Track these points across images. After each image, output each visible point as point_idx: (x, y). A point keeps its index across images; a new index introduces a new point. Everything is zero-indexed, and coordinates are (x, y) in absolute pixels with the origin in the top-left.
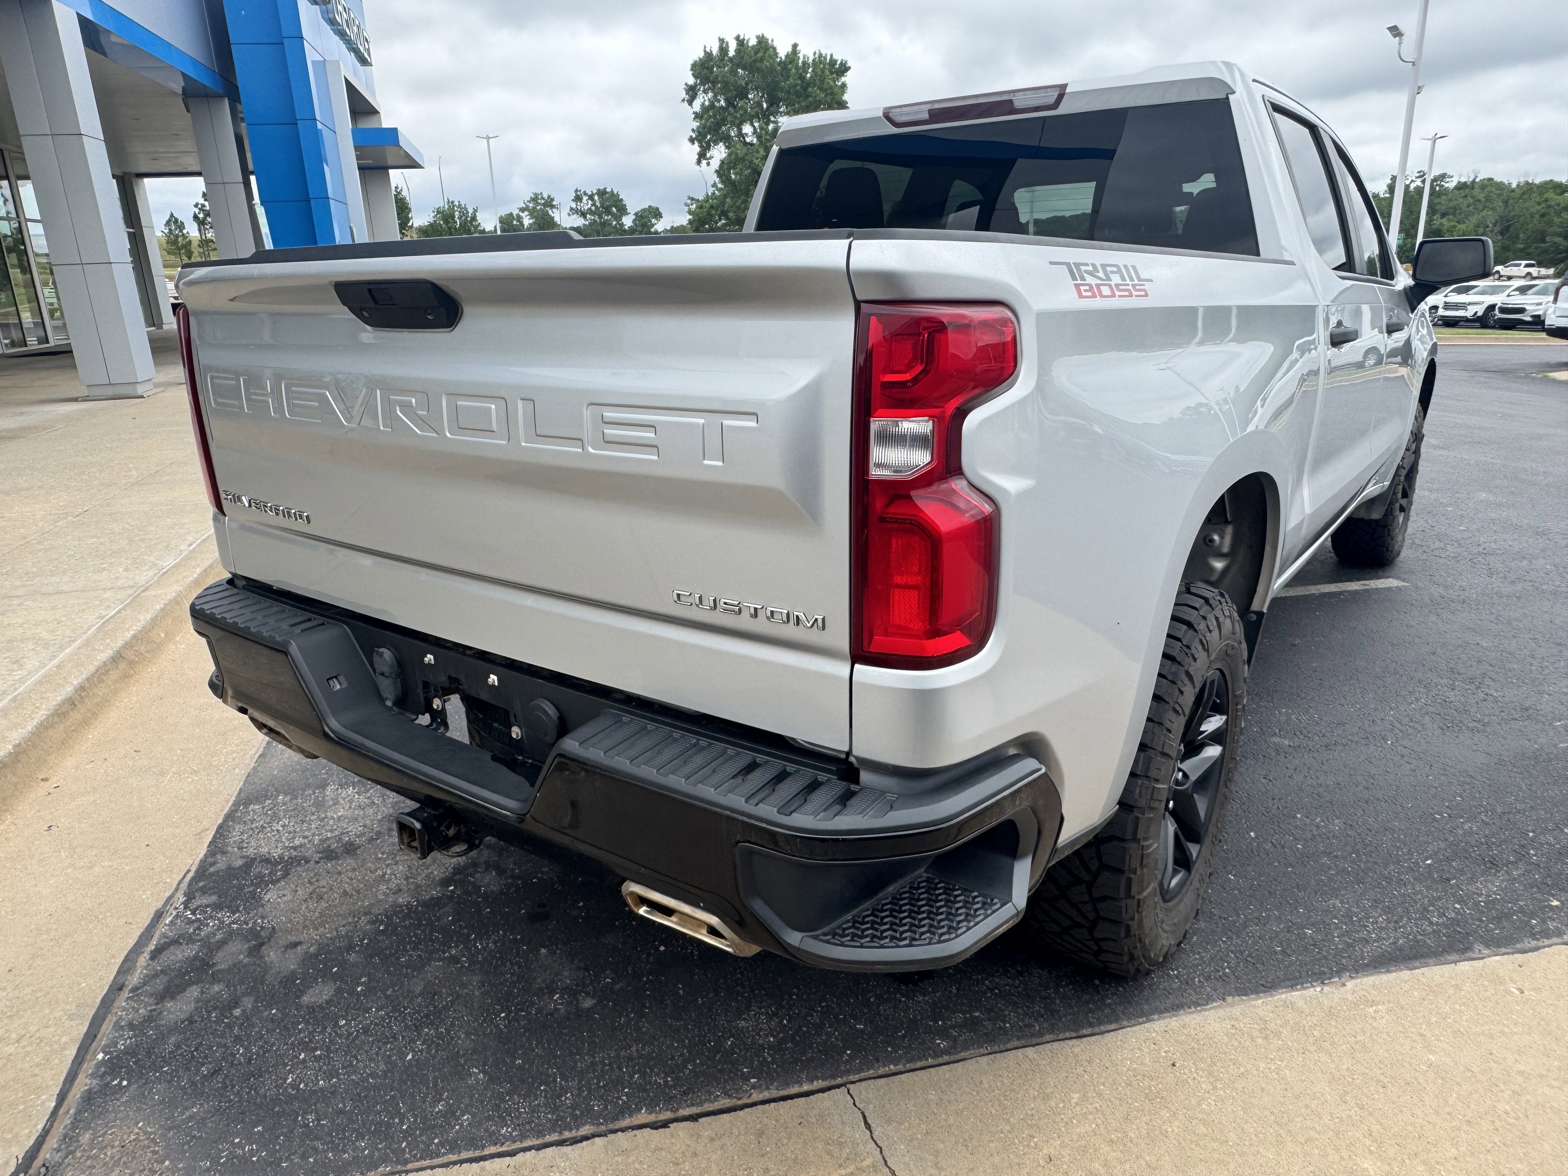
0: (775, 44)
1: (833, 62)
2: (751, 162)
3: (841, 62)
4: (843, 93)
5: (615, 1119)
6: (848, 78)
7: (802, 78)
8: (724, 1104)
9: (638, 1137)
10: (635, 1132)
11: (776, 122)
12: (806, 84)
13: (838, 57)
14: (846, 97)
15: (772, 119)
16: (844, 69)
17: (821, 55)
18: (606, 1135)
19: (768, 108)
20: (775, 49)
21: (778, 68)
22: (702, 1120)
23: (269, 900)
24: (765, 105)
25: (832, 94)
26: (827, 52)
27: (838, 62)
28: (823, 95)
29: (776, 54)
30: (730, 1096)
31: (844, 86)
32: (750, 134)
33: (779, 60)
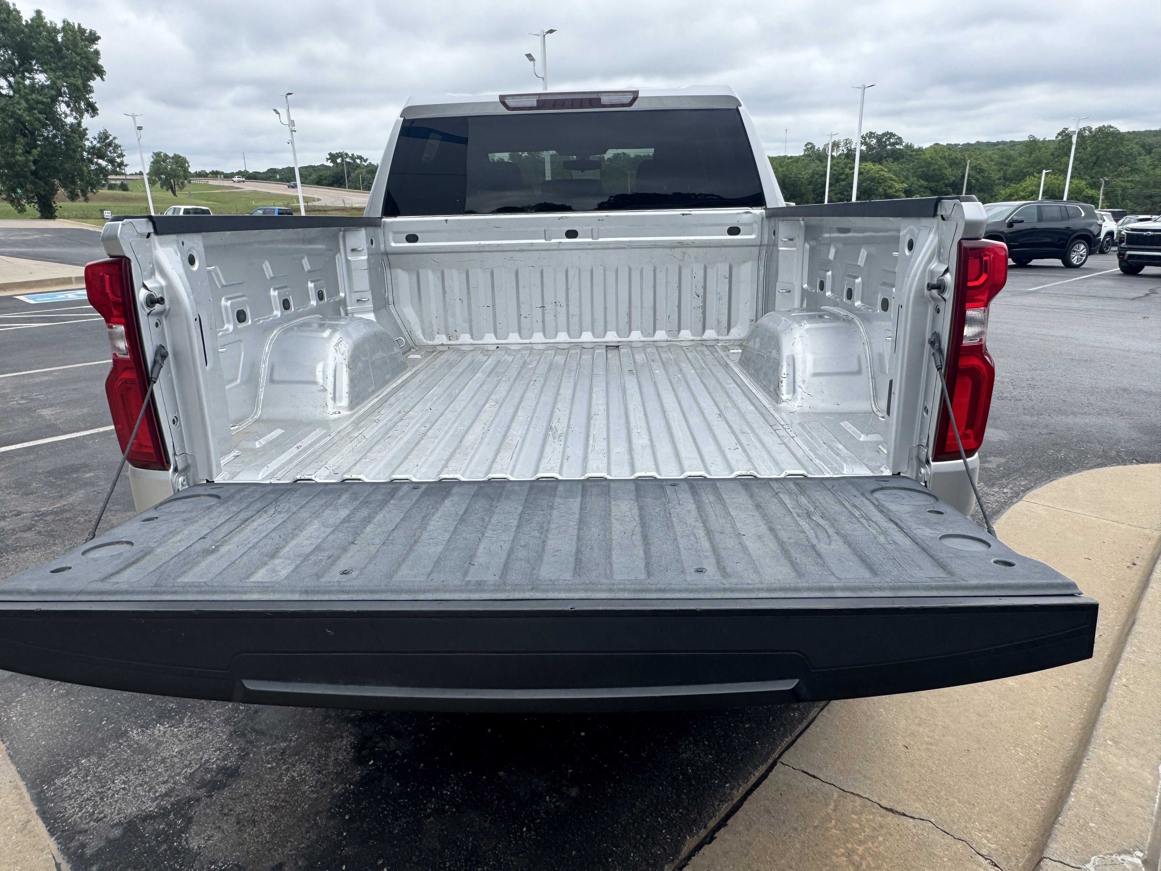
0: (18, 8)
1: (82, 31)
2: (14, 112)
3: (91, 32)
4: (98, 58)
5: (678, 852)
6: (98, 46)
7: (54, 41)
8: (726, 808)
9: (706, 852)
10: (701, 852)
11: (33, 79)
12: (58, 47)
13: (88, 27)
14: (100, 62)
15: (27, 74)
16: (94, 38)
17: (68, 24)
18: (687, 864)
19: (20, 65)
20: (18, 12)
21: (26, 30)
22: (729, 822)
23: (199, 847)
24: (17, 62)
25: (87, 58)
26: (75, 21)
27: (88, 31)
28: (78, 58)
29: (20, 18)
30: (725, 801)
31: (97, 53)
32: (5, 87)
33: (24, 23)
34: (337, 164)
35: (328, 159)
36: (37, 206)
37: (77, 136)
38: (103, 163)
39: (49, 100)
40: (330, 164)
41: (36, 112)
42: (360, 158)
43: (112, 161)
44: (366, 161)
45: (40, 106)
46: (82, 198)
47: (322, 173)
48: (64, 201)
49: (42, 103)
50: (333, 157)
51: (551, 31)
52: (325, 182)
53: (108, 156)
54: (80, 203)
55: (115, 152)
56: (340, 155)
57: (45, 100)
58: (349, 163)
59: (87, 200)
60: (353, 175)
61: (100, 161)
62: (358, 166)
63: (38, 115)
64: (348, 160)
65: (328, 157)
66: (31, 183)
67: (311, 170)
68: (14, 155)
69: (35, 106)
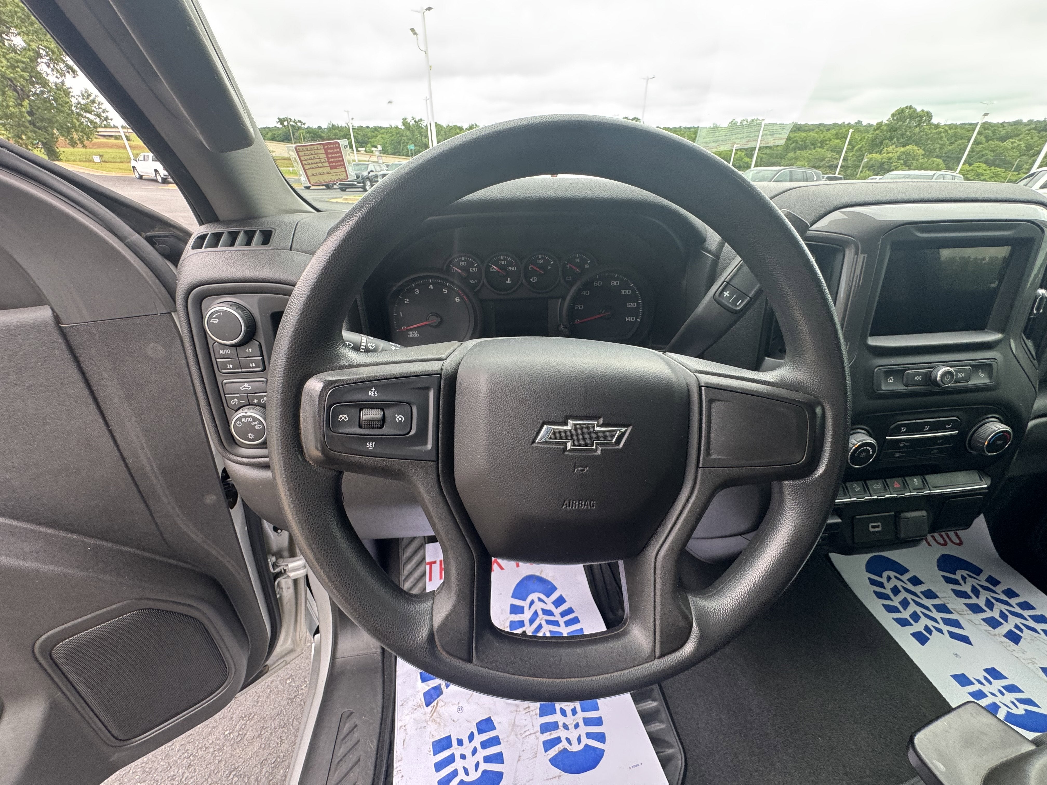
34: (285, 126)
35: (277, 122)
36: (43, 150)
37: (61, 93)
38: (92, 117)
39: (28, 60)
40: (279, 126)
41: (19, 70)
42: (300, 122)
43: (98, 116)
44: (304, 124)
45: (20, 65)
46: (80, 145)
47: (274, 132)
48: (66, 147)
49: (23, 62)
50: (281, 121)
51: (429, 9)
52: (277, 139)
53: (94, 111)
54: (79, 150)
55: (100, 108)
56: (286, 119)
57: (24, 60)
58: (292, 126)
59: (84, 146)
60: (297, 134)
61: (88, 115)
62: (299, 128)
63: (22, 73)
64: (292, 123)
65: (278, 120)
66: (31, 131)
67: (267, 130)
68: (8, 107)
69: (16, 65)
